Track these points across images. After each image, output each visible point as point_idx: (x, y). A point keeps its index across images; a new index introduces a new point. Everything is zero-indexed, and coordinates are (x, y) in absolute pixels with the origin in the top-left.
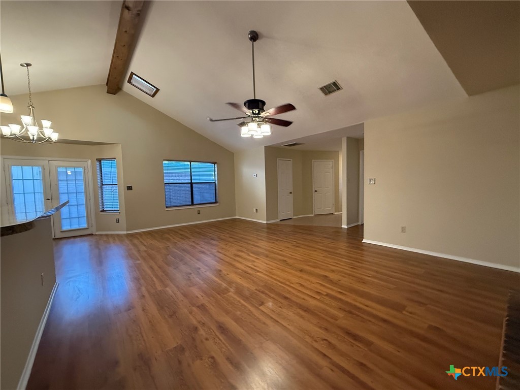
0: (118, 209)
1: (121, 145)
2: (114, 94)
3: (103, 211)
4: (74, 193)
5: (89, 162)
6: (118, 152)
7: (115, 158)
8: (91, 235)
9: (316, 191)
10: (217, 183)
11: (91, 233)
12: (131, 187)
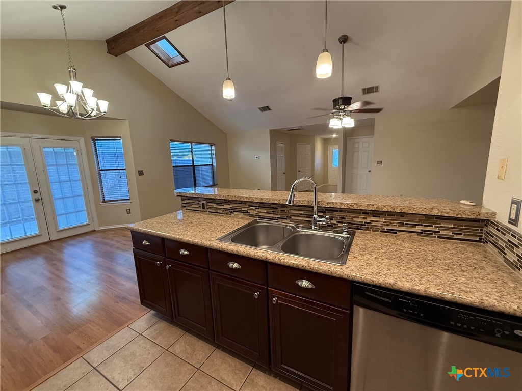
0: (128, 198)
1: (127, 122)
2: (116, 56)
3: (104, 201)
4: (67, 181)
5: (82, 140)
6: (124, 130)
7: (120, 137)
8: (94, 231)
9: (299, 171)
10: (215, 164)
11: (92, 229)
12: (142, 171)
